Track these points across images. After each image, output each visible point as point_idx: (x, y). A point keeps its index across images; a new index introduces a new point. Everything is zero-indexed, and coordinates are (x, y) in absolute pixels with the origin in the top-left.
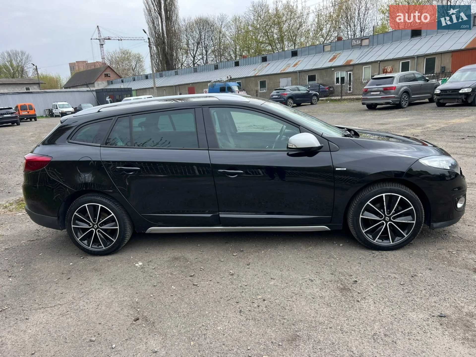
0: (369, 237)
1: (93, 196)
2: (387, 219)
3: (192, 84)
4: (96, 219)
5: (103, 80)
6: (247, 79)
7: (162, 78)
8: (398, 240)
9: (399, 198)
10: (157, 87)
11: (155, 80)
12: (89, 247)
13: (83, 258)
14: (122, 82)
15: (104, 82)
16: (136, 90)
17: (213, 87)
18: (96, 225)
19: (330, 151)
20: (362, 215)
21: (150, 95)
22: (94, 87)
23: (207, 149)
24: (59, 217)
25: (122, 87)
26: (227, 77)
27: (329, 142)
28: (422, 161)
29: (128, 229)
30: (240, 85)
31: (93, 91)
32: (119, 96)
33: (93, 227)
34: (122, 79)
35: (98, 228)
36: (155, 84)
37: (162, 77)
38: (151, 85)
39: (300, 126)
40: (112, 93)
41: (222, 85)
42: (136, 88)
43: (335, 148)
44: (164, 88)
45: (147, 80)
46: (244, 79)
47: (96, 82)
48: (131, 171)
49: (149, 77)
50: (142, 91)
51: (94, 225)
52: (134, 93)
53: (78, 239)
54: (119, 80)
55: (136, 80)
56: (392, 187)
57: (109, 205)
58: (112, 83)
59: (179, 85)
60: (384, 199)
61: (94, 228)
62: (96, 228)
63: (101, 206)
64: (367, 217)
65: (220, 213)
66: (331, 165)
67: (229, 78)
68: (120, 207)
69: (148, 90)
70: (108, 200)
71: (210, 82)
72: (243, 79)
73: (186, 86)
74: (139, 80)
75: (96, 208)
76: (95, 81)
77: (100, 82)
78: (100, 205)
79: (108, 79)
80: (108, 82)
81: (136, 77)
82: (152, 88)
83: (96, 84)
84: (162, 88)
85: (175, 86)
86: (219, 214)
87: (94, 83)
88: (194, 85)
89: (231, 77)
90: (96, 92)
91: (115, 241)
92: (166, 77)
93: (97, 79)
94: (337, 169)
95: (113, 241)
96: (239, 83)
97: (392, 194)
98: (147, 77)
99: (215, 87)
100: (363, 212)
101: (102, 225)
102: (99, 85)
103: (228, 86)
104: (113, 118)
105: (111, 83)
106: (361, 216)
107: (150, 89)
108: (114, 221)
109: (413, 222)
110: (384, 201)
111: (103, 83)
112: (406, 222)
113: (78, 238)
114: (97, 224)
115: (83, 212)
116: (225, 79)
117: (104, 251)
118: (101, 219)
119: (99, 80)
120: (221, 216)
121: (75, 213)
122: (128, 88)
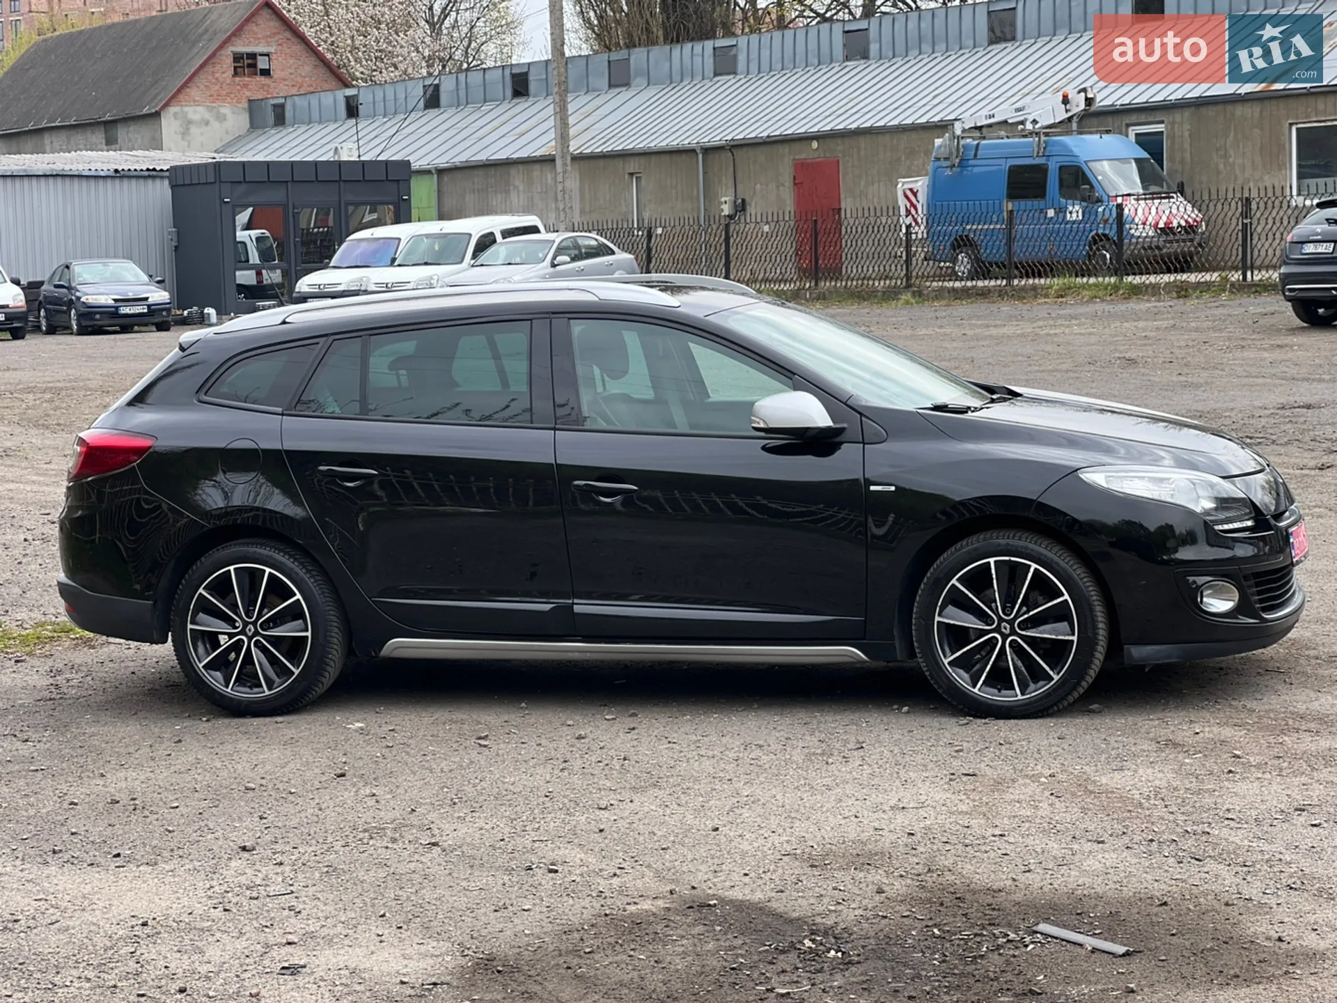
0: (961, 678)
1: (253, 544)
2: (1005, 628)
3: (820, 137)
4: (254, 610)
5: (218, 97)
6: (1210, 112)
7: (625, 94)
8: (1037, 690)
9: (1032, 570)
10: (578, 159)
11: (571, 108)
12: (227, 687)
13: (208, 721)
14: (352, 110)
15: (226, 110)
16: (441, 172)
17: (963, 163)
18: (251, 626)
19: (864, 444)
20: (940, 615)
21: (527, 210)
22: (157, 144)
23: (552, 426)
24: (155, 602)
25: (348, 154)
26: (1066, 100)
27: (863, 419)
28: (1087, 475)
29: (335, 640)
30: (1157, 156)
31: (152, 174)
32: (323, 212)
33: (243, 632)
34: (350, 92)
35: (256, 633)
36: (564, 138)
37: (627, 84)
38: (543, 144)
39: (795, 374)
40: (275, 195)
41: (1022, 150)
42: (442, 162)
43: (877, 434)
44: (632, 165)
45: (522, 104)
46: (1187, 113)
47: (172, 110)
48: (353, 477)
49: (533, 87)
50: (478, 178)
51: (246, 624)
52: (422, 192)
53: (201, 666)
54: (327, 99)
55: (444, 99)
56: (1011, 542)
57: (292, 569)
58: (280, 118)
59: (734, 147)
60: (993, 571)
61: (246, 635)
62: (250, 634)
63: (270, 573)
64: (952, 622)
65: (576, 601)
66: (859, 476)
67: (1079, 104)
68: (319, 578)
69: (517, 178)
70: (291, 556)
71: (943, 127)
72: (1177, 116)
73: (785, 149)
74: (463, 100)
75: (255, 576)
76: (167, 105)
77: (196, 112)
78: (268, 570)
79: (254, 87)
80: (253, 107)
81: (447, 85)
82: (549, 160)
83: (169, 124)
84: (619, 163)
85: (708, 151)
86: (573, 604)
87: (157, 115)
88: (839, 147)
89: (1089, 101)
90: (173, 187)
91: (297, 672)
92: (652, 91)
93: (179, 91)
94: (872, 488)
95: (293, 673)
96: (1151, 144)
97: (1013, 559)
98: (520, 85)
99: (978, 169)
100: (943, 608)
101: (266, 625)
102: (194, 130)
103: (1065, 161)
104: (322, 340)
105: (271, 119)
106: (937, 619)
107: (536, 170)
108: (301, 615)
109: (1070, 638)
110: (992, 579)
111: (221, 118)
112: (1054, 637)
113: (200, 662)
114: (254, 624)
115: (222, 587)
116: (1047, 111)
117: (267, 700)
118: (266, 610)
119: (194, 92)
120: (577, 609)
121: (201, 590)
122: (387, 163)
